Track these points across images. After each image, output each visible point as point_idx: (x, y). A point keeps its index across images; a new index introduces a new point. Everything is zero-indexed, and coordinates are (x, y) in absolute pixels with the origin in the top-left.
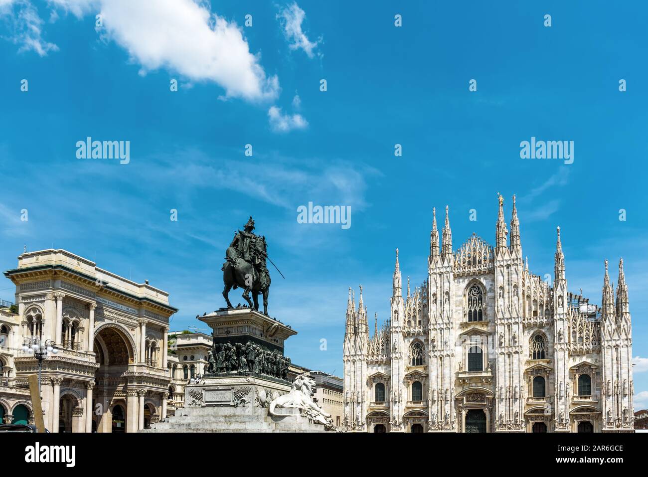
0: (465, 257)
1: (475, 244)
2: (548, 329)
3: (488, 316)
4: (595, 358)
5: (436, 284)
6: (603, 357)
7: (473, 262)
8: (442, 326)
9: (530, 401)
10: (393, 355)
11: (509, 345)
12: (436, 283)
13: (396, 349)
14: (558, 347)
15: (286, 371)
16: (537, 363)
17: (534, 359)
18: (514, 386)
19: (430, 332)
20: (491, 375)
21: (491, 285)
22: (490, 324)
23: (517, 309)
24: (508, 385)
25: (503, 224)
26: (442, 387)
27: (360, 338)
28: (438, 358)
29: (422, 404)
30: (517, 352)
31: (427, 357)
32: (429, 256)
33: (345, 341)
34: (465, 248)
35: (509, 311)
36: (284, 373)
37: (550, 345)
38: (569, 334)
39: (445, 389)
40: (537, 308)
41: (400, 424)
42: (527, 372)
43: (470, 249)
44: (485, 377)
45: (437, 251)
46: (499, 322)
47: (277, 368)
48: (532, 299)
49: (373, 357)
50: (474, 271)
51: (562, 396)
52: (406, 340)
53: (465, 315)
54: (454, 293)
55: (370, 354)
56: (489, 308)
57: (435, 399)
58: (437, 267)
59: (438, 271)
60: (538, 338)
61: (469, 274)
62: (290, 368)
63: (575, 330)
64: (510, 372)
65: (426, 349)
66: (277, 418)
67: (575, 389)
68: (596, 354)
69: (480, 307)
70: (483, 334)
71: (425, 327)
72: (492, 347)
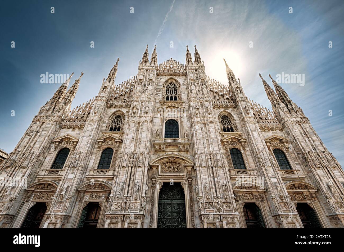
8: (144, 99)
9: (233, 173)
10: (90, 118)
11: (204, 116)
13: (95, 113)
17: (225, 131)
18: (214, 153)
20: (188, 142)
21: (184, 82)
24: (207, 152)
28: (136, 123)
29: (107, 174)
30: (211, 122)
31: (125, 125)
35: (200, 93)
37: (237, 122)
42: (223, 142)
44: (182, 143)
46: (193, 99)
52: (109, 111)
53: (163, 98)
59: (146, 68)
60: (225, 117)
65: (126, 117)
68: (280, 132)
69: (175, 95)
70: (179, 110)
71: (129, 102)
72: (186, 120)
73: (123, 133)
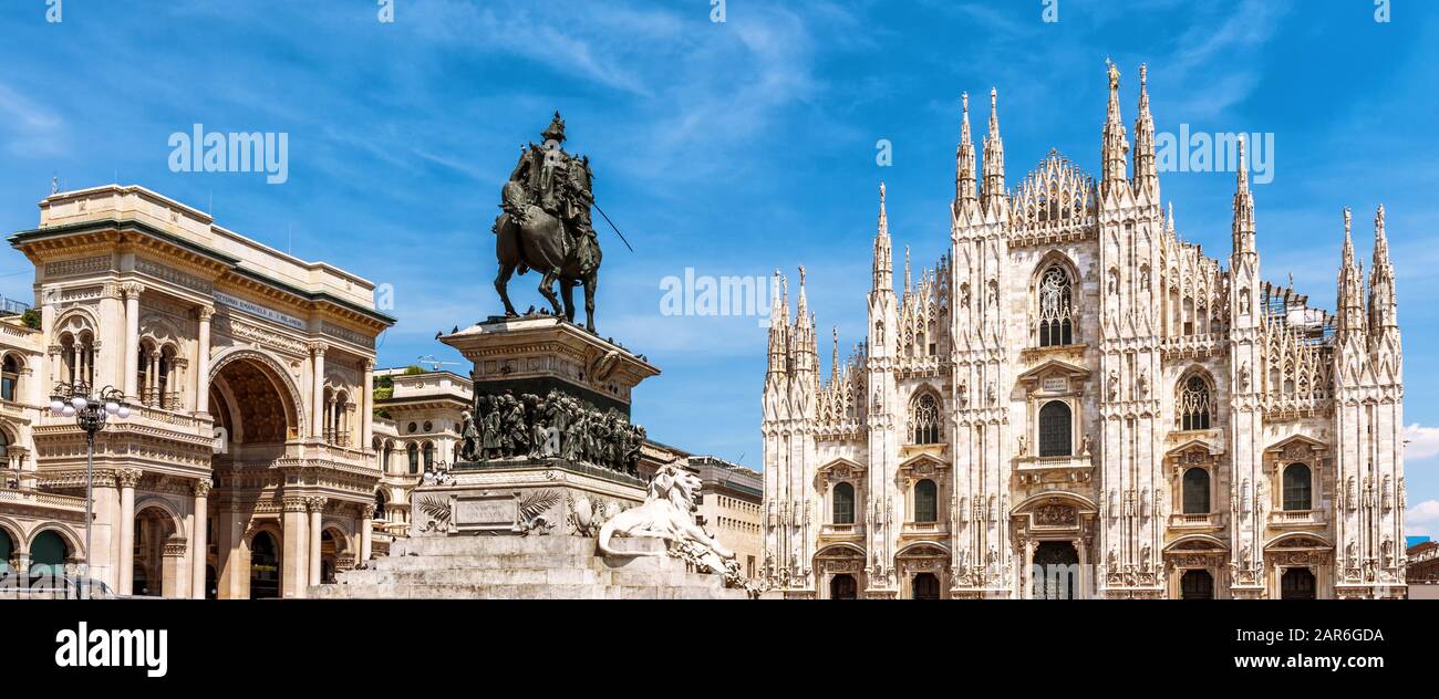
0: (1034, 202)
1: (1056, 175)
2: (1216, 363)
3: (1084, 333)
4: (1320, 427)
5: (969, 263)
6: (1339, 425)
7: (1051, 213)
8: (982, 357)
9: (1177, 523)
10: (872, 422)
11: (1131, 398)
12: (969, 261)
13: (879, 407)
14: (1238, 403)
15: (636, 456)
16: (1193, 438)
17: (1185, 429)
18: (1141, 488)
19: (954, 370)
20: (1089, 465)
21: (1091, 265)
22: (1088, 353)
23: (1149, 318)
24: (1126, 487)
25: (1118, 130)
26: (981, 491)
27: (800, 382)
28: (973, 426)
29: (936, 530)
30: (1147, 415)
31: (948, 426)
32: (953, 201)
33: (765, 390)
34: (1034, 183)
35: (1130, 322)
36: (632, 460)
37: (1221, 398)
38: (1263, 373)
39: (988, 497)
40: (1192, 316)
41: (888, 573)
42: (1169, 460)
43: (1044, 186)
44: (1077, 468)
45: (970, 189)
46: (1108, 346)
47: (615, 451)
48: (1182, 297)
49: (828, 424)
50: (1053, 235)
51: (1248, 512)
52: (902, 388)
53: (1033, 332)
54: (1009, 282)
55: (823, 417)
56: (1085, 316)
57: (967, 517)
58: (972, 224)
59: (972, 234)
60: (1196, 383)
61: (1041, 241)
62: (644, 450)
63: (1277, 365)
64: (1132, 458)
65: (946, 407)
66: (616, 561)
67: (1275, 497)
68: (1324, 419)
69: (1066, 314)
70: (1073, 375)
71: (945, 360)
72: (1091, 402)
73: (946, 447)
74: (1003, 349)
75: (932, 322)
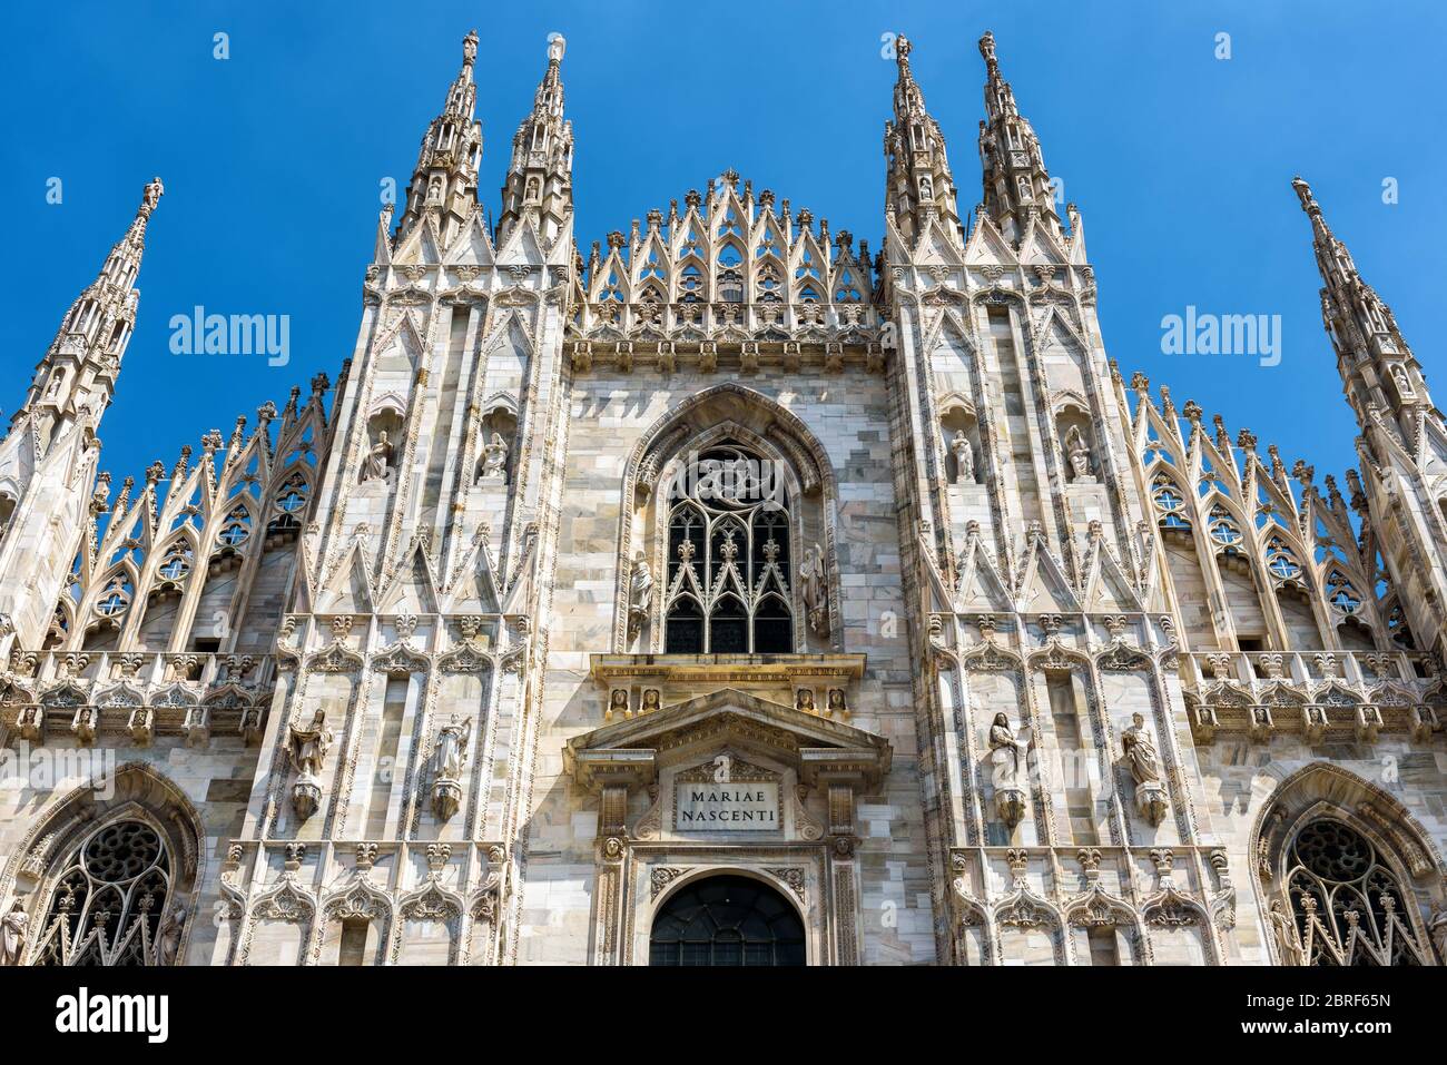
0: (664, 274)
1: (737, 224)
3: (847, 631)
8: (417, 644)
11: (1089, 837)
12: (416, 354)
22: (868, 695)
23: (1116, 558)
34: (665, 234)
35: (1045, 567)
40: (1262, 607)
48: (1211, 550)
50: (727, 341)
56: (850, 581)
60: (1331, 846)
61: (686, 355)
69: (771, 584)
70: (809, 755)
71: (246, 671)
72: (894, 884)
74: (518, 624)
75: (226, 560)
